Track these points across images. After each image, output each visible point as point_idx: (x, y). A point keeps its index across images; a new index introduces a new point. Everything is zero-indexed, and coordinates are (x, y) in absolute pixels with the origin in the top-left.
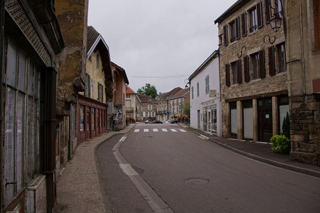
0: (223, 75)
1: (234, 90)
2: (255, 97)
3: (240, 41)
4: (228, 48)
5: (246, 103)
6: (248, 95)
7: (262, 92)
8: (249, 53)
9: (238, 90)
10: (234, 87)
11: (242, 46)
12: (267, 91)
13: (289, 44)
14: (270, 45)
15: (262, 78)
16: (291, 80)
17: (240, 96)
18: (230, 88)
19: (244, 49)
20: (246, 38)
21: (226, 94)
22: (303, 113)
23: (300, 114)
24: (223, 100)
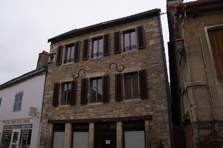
0: (48, 94)
1: (62, 111)
2: (93, 121)
3: (79, 64)
4: (60, 68)
5: (80, 126)
6: (83, 118)
7: (103, 117)
8: (88, 76)
9: (69, 111)
10: (64, 108)
11: (79, 68)
12: (111, 116)
13: (191, 69)
14: (117, 73)
15: (104, 102)
16: (196, 104)
17: (72, 118)
18: (57, 109)
19: (82, 71)
20: (86, 62)
21: (50, 114)
22: (215, 141)
23: (211, 143)
24: (45, 121)
